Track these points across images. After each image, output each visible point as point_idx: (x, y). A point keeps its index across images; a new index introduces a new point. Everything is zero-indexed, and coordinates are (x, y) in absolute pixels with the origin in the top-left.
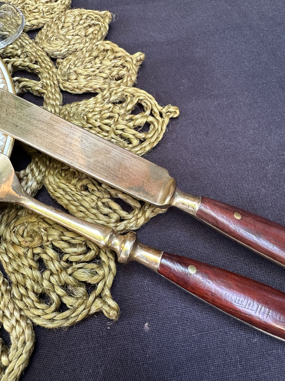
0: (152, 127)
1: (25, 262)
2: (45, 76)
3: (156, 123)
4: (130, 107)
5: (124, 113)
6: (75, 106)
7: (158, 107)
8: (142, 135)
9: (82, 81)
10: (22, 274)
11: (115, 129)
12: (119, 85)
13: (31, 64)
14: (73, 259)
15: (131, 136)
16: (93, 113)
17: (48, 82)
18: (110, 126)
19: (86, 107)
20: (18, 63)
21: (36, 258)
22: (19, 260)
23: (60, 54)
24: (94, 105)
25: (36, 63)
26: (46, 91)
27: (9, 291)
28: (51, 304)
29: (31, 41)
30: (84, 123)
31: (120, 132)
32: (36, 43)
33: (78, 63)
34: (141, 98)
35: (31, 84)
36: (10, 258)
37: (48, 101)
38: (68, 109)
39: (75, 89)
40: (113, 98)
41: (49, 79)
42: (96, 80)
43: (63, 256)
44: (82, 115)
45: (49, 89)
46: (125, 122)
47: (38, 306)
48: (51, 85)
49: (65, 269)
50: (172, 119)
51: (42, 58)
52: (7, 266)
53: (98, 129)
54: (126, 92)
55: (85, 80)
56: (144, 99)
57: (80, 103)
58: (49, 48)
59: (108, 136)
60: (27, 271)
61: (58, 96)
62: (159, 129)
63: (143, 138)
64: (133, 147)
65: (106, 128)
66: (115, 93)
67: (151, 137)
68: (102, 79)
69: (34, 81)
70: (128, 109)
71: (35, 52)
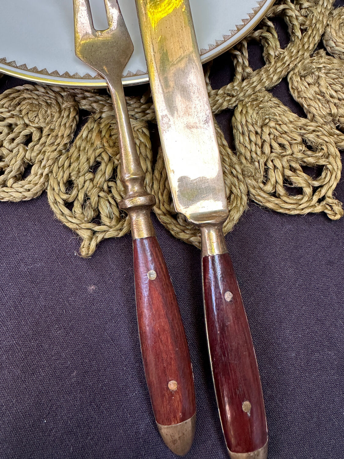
0: (299, 197)
1: (90, 152)
2: (292, 50)
3: (306, 199)
4: (311, 160)
5: (297, 158)
6: (275, 103)
7: (329, 191)
8: (281, 191)
9: (310, 93)
10: (79, 155)
11: (271, 159)
12: (331, 134)
13: (298, 26)
14: (114, 191)
15: (273, 180)
16: (278, 127)
17: (287, 58)
18: (271, 152)
19: (279, 115)
20: (290, 13)
21: (99, 159)
22: (90, 146)
23: (333, 47)
24: (288, 121)
25: (302, 31)
26: (273, 63)
27: (61, 153)
28: (67, 193)
29: (329, 7)
30: (258, 124)
31: (270, 165)
32: (331, 13)
33: (333, 73)
34: (329, 167)
35: (273, 43)
36: (87, 137)
37: (262, 72)
38: (266, 98)
39: (296, 91)
40: (311, 137)
41: (291, 57)
42: (322, 105)
43: (112, 181)
44: (267, 116)
45: (279, 64)
46: (286, 165)
47: (61, 184)
48: (284, 63)
49: (102, 189)
50: (323, 214)
51: (314, 32)
52: (79, 138)
53: (259, 142)
54: (326, 145)
55: (314, 95)
56: (330, 170)
57: (281, 106)
58: (332, 32)
59: (259, 156)
60: (83, 159)
61: (275, 78)
62: (301, 206)
63: (279, 194)
64: (261, 189)
65: (267, 149)
66: (318, 135)
67: (285, 202)
68: (328, 111)
69: (278, 43)
70: (305, 160)
71: (318, 21)
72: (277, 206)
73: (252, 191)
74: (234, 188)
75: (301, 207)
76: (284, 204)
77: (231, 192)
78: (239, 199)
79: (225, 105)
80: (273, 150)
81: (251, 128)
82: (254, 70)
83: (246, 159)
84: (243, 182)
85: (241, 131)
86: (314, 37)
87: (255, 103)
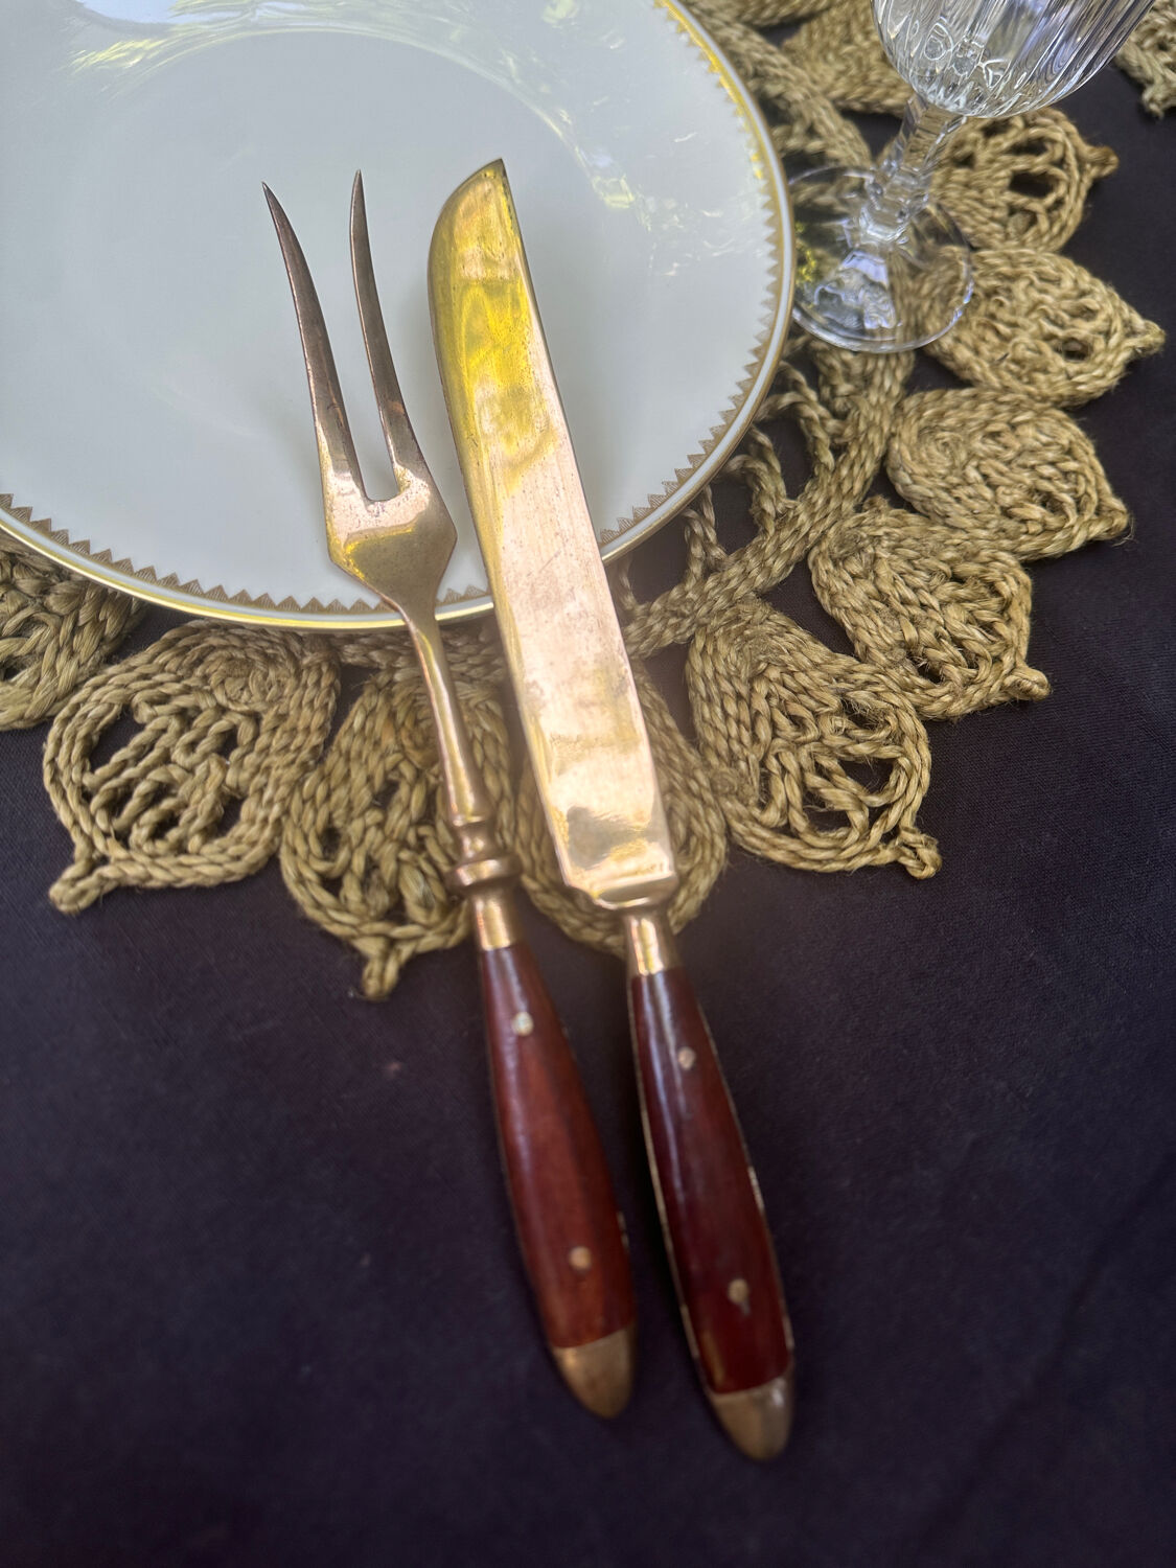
0: (841, 832)
1: (373, 761)
2: (814, 500)
3: (854, 835)
4: (863, 749)
5: (831, 748)
6: (778, 625)
7: (905, 816)
8: (800, 822)
9: (856, 596)
10: (349, 771)
11: (775, 752)
12: (906, 688)
13: (827, 442)
14: (432, 847)
15: (780, 799)
16: (787, 679)
17: (802, 519)
18: (774, 736)
19: (789, 650)
20: (807, 412)
21: (393, 777)
22: (371, 748)
23: (907, 485)
24: (809, 663)
25: (838, 450)
26: (772, 531)
27: (305, 769)
28: (326, 859)
29: (896, 391)
30: (743, 676)
31: (773, 764)
33: (908, 547)
34: (904, 762)
35: (770, 485)
36: (363, 728)
37: (748, 555)
38: (759, 614)
39: (827, 593)
40: (862, 697)
41: (812, 515)
42: (884, 623)
43: (426, 824)
44: (762, 657)
45: (785, 533)
46: (806, 762)
47: (312, 840)
48: (797, 531)
49: (404, 844)
50: (897, 867)
51: (864, 453)
52: (345, 733)
53: (746, 717)
54: (895, 714)
55: (866, 599)
56: (904, 770)
57: (793, 630)
58: (902, 450)
59: (746, 747)
60: (358, 777)
61: (779, 565)
62: (846, 852)
63: (796, 830)
64: (756, 820)
65: (764, 731)
66: (876, 693)
67: (811, 846)
68: (898, 635)
69: (781, 485)
70: (850, 749)
71: (870, 425)
72: (792, 855)
73: (739, 827)
74: (695, 823)
75: (846, 854)
76: (807, 851)
77: (690, 832)
78: (708, 846)
79: (668, 637)
80: (778, 733)
81: (726, 686)
82: (728, 552)
83: (719, 755)
84: (715, 809)
85: (704, 695)
86: (863, 465)
87: (735, 627)
